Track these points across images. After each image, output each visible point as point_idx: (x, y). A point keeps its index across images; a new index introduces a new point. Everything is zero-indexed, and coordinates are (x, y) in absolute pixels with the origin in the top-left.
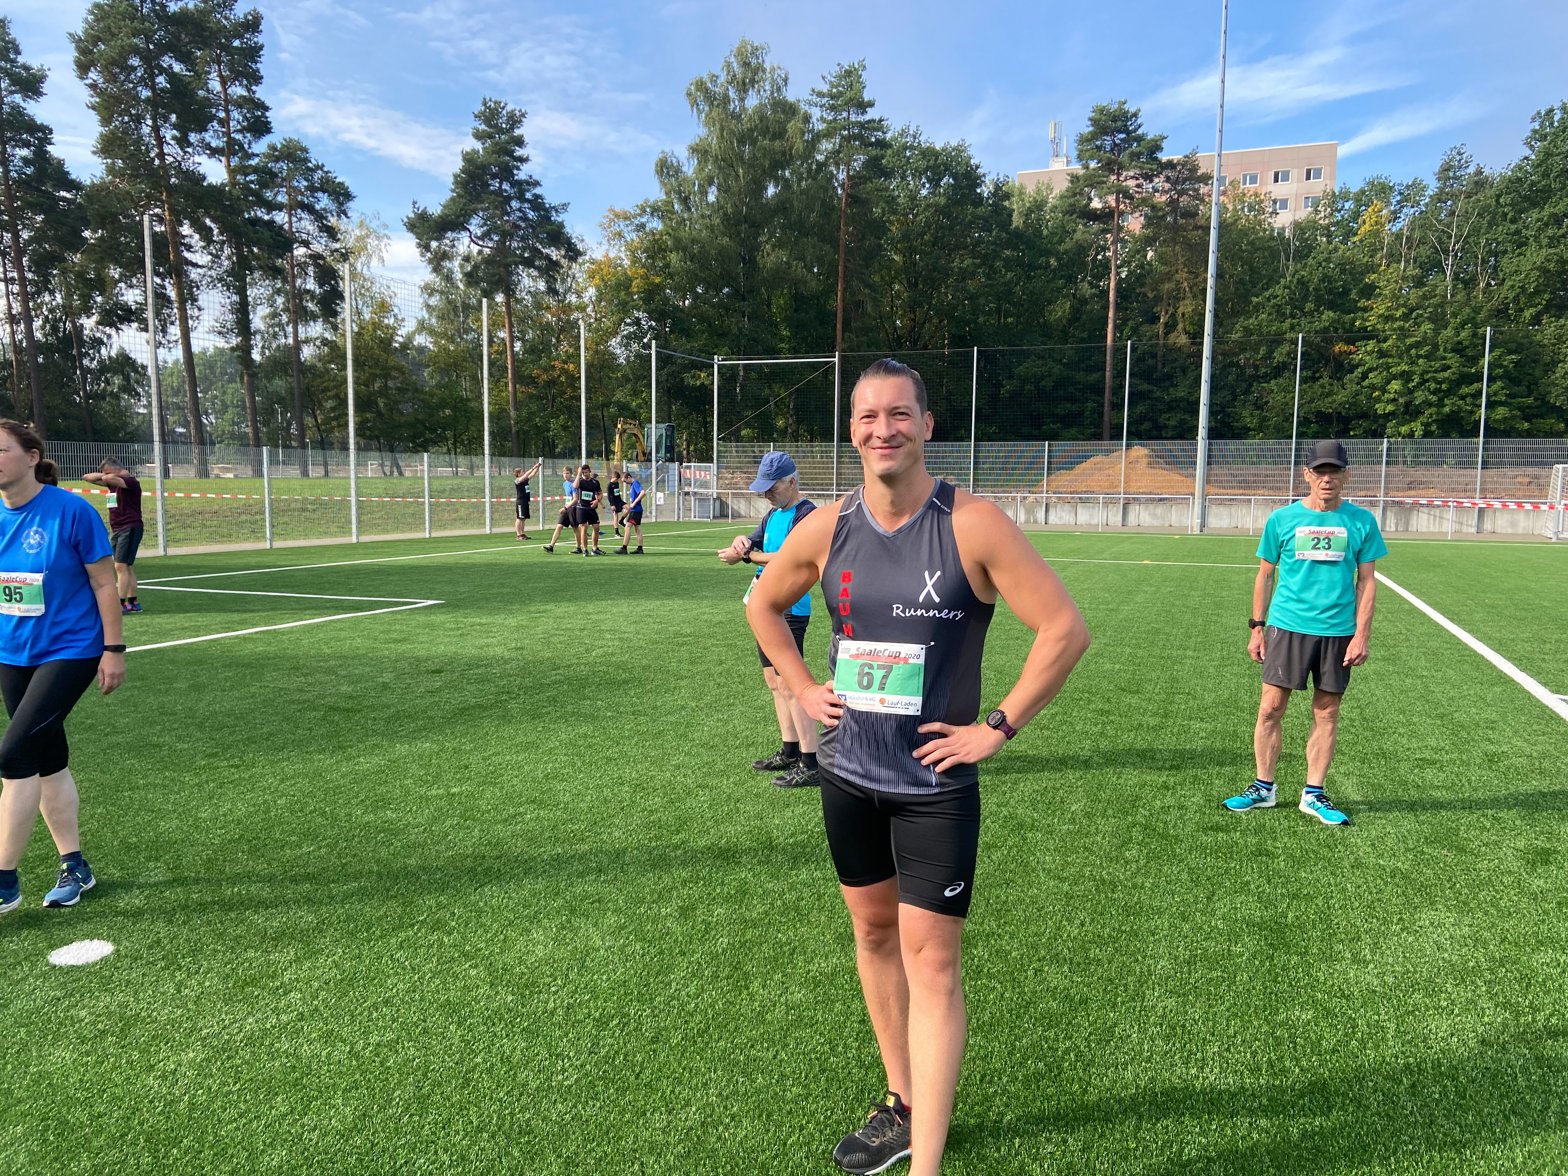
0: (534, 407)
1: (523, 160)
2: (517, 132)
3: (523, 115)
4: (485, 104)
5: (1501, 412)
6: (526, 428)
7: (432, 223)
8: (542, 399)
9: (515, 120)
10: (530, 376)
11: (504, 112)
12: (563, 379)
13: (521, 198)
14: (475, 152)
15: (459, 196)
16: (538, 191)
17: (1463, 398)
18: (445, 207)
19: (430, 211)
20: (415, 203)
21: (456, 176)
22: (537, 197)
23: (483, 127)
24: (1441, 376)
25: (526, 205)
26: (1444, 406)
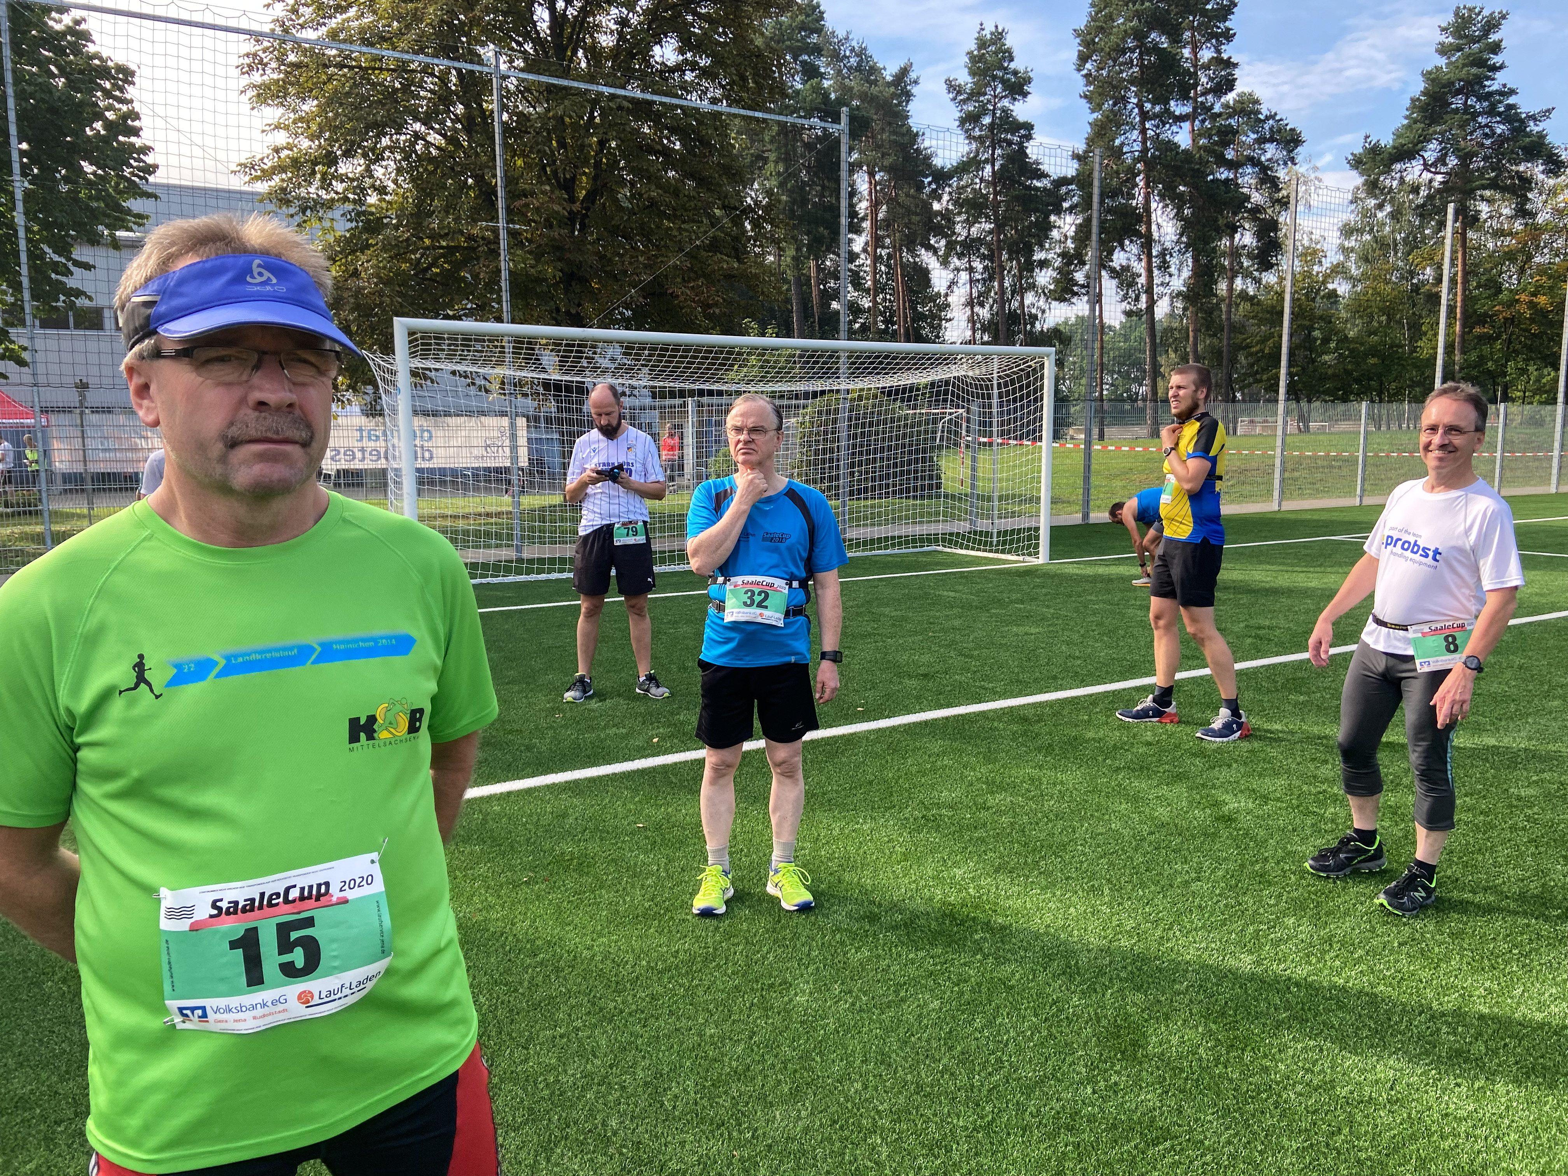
1: (1498, 68)
2: (1493, 37)
3: (1504, 17)
4: (1457, 15)
7: (1383, 156)
11: (1480, 17)
15: (1415, 121)
16: (1512, 100)
18: (1398, 135)
19: (1382, 143)
20: (1366, 137)
21: (1413, 100)
23: (1450, 40)
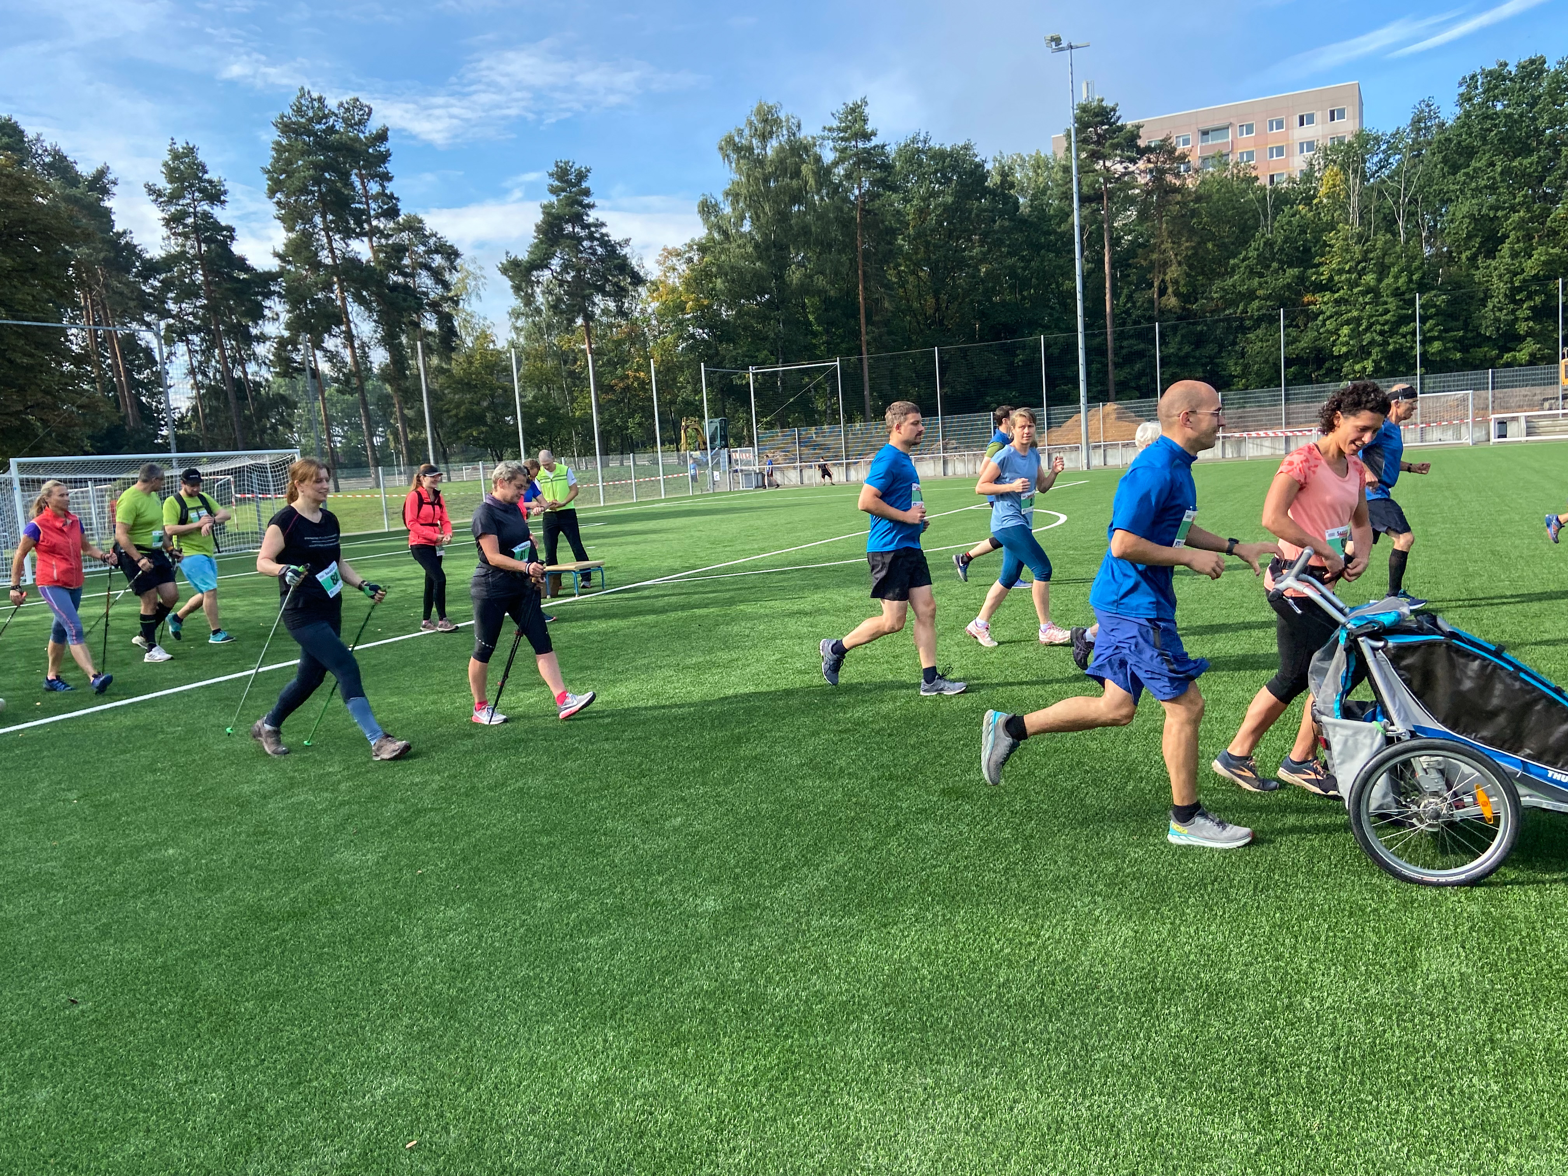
0: (614, 410)
1: (591, 206)
2: (584, 185)
3: (588, 171)
4: (557, 166)
5: (1437, 345)
6: (609, 428)
7: (522, 268)
8: (619, 402)
9: (582, 176)
10: (609, 385)
11: (573, 170)
12: (636, 384)
13: (591, 237)
14: (552, 206)
15: (541, 242)
16: (604, 230)
17: (1404, 336)
18: (531, 253)
19: (520, 258)
20: (507, 253)
21: (537, 226)
22: (603, 235)
23: (556, 183)
24: (1381, 319)
25: (596, 243)
26: (1389, 344)
